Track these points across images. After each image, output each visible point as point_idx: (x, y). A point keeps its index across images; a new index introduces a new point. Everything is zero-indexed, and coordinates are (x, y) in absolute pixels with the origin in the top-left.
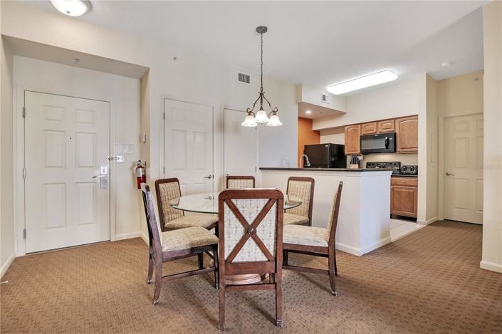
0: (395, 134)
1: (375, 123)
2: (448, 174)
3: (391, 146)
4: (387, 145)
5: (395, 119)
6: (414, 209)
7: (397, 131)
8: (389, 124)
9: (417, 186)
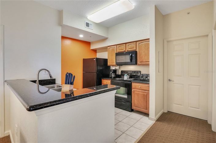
0: (136, 52)
1: (125, 45)
2: (170, 80)
3: (134, 60)
4: (131, 60)
5: (136, 42)
6: (147, 107)
7: (138, 50)
8: (133, 45)
9: (149, 91)
